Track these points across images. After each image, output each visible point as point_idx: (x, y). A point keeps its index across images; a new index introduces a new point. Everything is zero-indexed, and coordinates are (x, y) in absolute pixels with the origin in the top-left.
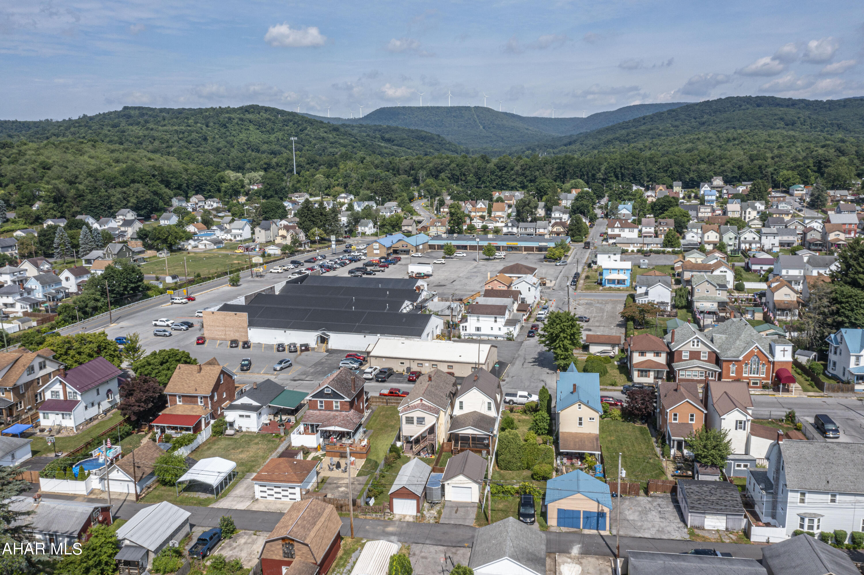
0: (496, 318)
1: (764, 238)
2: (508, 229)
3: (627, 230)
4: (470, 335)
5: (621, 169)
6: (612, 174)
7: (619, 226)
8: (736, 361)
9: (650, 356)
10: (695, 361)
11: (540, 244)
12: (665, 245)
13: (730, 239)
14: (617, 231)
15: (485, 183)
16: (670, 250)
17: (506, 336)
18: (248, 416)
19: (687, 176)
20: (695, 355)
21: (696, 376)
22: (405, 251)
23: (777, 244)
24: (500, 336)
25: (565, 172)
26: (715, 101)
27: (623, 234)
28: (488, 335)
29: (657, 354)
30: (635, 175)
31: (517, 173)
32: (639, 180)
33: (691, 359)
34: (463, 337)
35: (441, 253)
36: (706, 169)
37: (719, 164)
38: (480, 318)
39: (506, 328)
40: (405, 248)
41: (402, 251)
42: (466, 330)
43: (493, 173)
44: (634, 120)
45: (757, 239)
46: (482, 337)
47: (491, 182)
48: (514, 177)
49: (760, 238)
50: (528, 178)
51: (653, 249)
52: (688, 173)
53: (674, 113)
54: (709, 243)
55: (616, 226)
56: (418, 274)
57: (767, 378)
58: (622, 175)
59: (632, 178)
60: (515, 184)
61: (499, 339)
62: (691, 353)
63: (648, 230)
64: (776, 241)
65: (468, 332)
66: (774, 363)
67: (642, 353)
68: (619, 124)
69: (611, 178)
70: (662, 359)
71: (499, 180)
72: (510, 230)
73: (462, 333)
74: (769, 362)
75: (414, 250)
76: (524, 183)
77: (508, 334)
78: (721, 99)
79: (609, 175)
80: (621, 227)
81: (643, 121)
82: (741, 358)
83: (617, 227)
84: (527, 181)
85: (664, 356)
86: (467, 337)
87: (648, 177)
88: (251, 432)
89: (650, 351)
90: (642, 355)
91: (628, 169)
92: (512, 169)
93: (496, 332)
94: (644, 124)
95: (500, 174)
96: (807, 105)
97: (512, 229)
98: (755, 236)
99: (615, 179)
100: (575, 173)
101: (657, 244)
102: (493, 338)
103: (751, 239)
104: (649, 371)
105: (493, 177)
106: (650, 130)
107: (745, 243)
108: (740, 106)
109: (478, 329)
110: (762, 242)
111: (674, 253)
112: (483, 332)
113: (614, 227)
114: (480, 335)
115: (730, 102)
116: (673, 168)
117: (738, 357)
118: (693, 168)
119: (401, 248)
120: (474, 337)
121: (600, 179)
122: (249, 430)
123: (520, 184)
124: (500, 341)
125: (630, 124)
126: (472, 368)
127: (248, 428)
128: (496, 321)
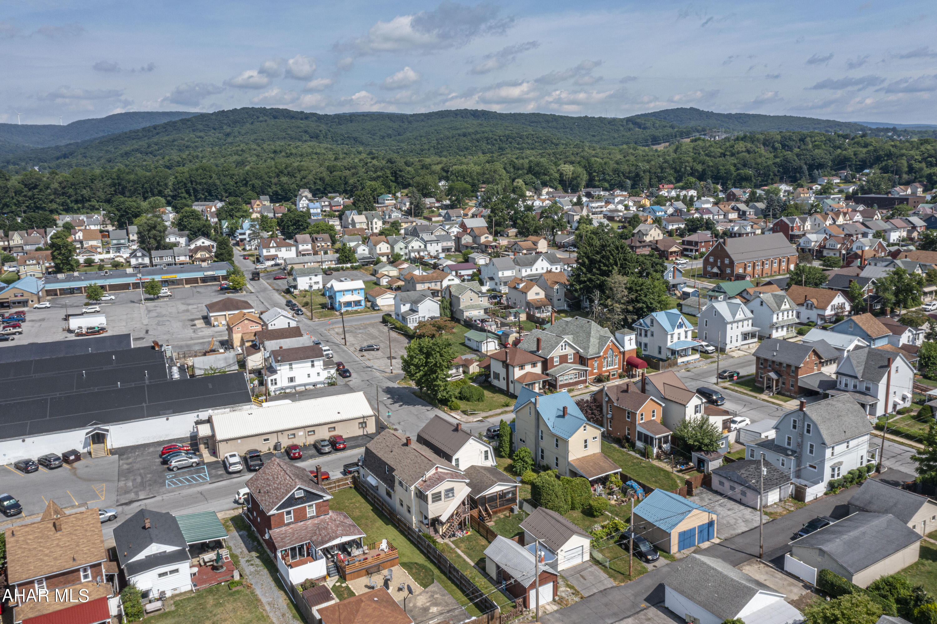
0: (312, 361)
1: (428, 245)
2: (137, 260)
3: (283, 249)
4: (282, 389)
5: (192, 184)
6: (183, 190)
7: (275, 245)
8: (597, 357)
9: (528, 368)
10: (564, 364)
11: (206, 273)
12: (339, 261)
13: (401, 249)
14: (273, 252)
15: (8, 206)
16: (349, 265)
17: (327, 381)
18: (177, 571)
19: (269, 190)
20: (563, 359)
21: (571, 379)
22: (19, 303)
23: (440, 251)
24: (320, 383)
25: (123, 189)
26: (230, 111)
27: (280, 254)
28: (305, 385)
29: (534, 365)
30: (210, 191)
31: (55, 192)
32: (216, 196)
33: (561, 363)
34: (272, 394)
35: (82, 298)
36: (289, 182)
37: (299, 176)
38: (294, 366)
39: (326, 372)
40: (19, 298)
41: (14, 303)
42: (276, 384)
43: (18, 192)
44: (144, 129)
45: (423, 247)
46: (297, 388)
47: (18, 204)
48: (52, 197)
49: (425, 246)
50: (73, 198)
51: (332, 266)
52: (270, 187)
53: (189, 123)
54: (383, 255)
55: (271, 245)
56: (88, 329)
57: (619, 368)
58: (194, 189)
59: (206, 194)
60: (54, 206)
61: (318, 386)
62: (561, 357)
63: (305, 247)
64: (439, 247)
65: (279, 385)
66: (624, 353)
67: (522, 367)
68: (126, 133)
69: (182, 195)
70: (538, 369)
71: (30, 202)
72: (140, 260)
73: (272, 388)
74: (620, 352)
75: (35, 299)
76: (67, 205)
77: (328, 378)
78: (236, 109)
79: (180, 191)
80: (277, 246)
81: (155, 132)
82: (602, 354)
83: (273, 247)
84: (72, 202)
85: (539, 365)
86: (278, 393)
87: (226, 192)
88: (181, 594)
89: (527, 363)
90: (522, 369)
91: (200, 184)
92: (48, 188)
93: (314, 379)
94: (158, 134)
95: (30, 193)
96: (318, 119)
97: (143, 259)
98: (421, 244)
99: (187, 196)
100: (136, 189)
101: (331, 261)
102: (311, 387)
103: (418, 248)
104: (535, 383)
105: (20, 199)
106: (174, 141)
107: (414, 251)
108: (258, 118)
109: (292, 380)
110: (428, 249)
111: (353, 268)
112: (298, 382)
113: (269, 247)
114: (294, 387)
115: (247, 113)
116: (253, 182)
117: (599, 353)
118: (274, 180)
119: (13, 299)
120: (288, 391)
121: (169, 196)
122: (177, 592)
123: (62, 205)
124: (321, 389)
125: (141, 134)
126: (359, 423)
127: (175, 589)
128: (313, 366)
